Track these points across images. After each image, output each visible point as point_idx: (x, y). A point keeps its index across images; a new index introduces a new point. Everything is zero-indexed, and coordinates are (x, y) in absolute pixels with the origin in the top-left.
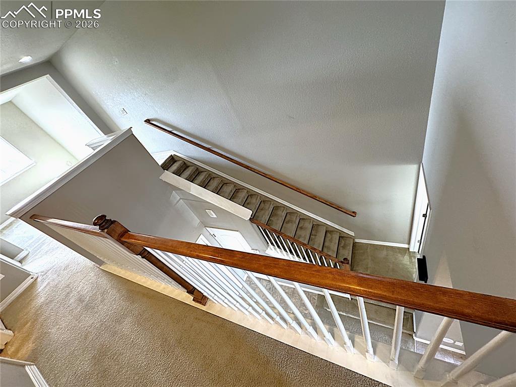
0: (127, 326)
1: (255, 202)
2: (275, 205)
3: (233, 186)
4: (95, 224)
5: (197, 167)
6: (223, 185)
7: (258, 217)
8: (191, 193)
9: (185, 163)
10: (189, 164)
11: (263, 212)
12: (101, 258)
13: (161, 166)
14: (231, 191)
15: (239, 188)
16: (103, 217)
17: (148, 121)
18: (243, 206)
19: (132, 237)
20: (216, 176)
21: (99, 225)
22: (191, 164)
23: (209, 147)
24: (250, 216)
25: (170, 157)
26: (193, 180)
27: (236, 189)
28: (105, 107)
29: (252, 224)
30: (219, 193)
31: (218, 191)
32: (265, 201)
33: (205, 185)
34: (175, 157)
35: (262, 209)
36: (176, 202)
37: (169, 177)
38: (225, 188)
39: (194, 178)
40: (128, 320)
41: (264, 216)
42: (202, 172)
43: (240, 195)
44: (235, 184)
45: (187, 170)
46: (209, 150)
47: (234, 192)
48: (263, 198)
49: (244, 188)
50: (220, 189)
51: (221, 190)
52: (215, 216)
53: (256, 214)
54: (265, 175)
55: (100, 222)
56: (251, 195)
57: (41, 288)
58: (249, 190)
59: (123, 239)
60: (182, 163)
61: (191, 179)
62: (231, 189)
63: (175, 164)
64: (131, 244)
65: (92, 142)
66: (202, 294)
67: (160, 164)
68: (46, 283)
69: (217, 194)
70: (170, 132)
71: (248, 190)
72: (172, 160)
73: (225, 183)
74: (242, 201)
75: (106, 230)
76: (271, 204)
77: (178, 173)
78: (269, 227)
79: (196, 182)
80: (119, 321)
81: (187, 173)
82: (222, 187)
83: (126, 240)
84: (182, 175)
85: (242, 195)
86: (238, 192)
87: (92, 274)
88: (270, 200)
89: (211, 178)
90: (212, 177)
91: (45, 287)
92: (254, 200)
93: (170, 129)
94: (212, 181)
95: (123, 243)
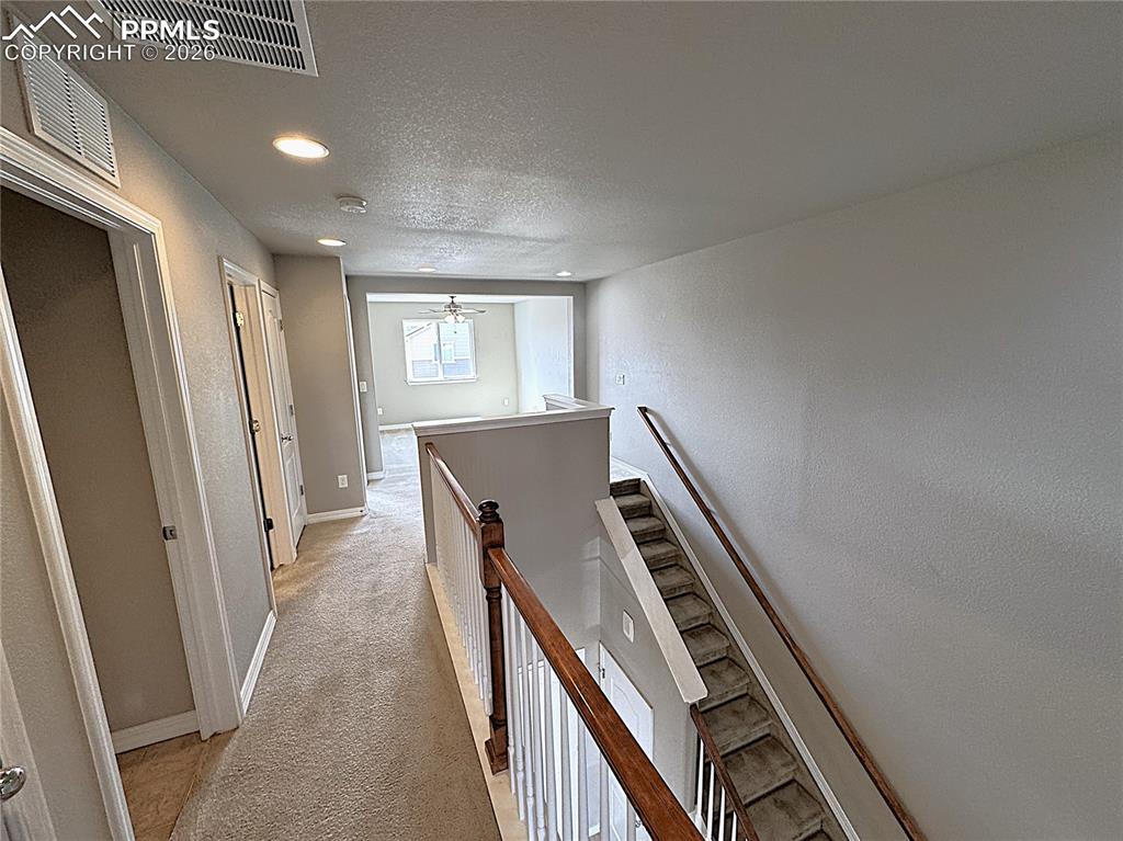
0: (384, 679)
1: (732, 684)
2: (774, 733)
3: (706, 610)
4: (481, 508)
5: (667, 527)
6: (689, 593)
7: (716, 721)
8: (622, 561)
9: (650, 506)
10: (656, 512)
11: (734, 720)
12: (438, 553)
13: (612, 485)
14: (697, 618)
15: (717, 626)
16: (494, 506)
17: (643, 410)
18: (698, 668)
19: (500, 557)
20: (688, 567)
21: (484, 512)
22: (660, 516)
23: (712, 508)
24: (695, 700)
25: (636, 480)
26: (643, 543)
27: (709, 623)
28: (602, 361)
29: (688, 719)
30: (669, 602)
31: (670, 598)
32: (753, 700)
33: (655, 567)
34: (643, 487)
35: (735, 713)
36: (588, 557)
37: (610, 509)
38: (688, 603)
39: (648, 542)
40: (392, 673)
41: (730, 732)
42: (667, 541)
43: (708, 642)
44: (714, 612)
45: (647, 519)
46: (707, 513)
47: (702, 625)
48: (756, 692)
49: (726, 634)
50: (677, 597)
51: (678, 600)
52: (631, 637)
53: (717, 712)
54: (791, 645)
55: (488, 509)
56: (732, 660)
57: (358, 530)
58: (733, 646)
59: (490, 552)
60: (645, 502)
61: (641, 539)
62: (697, 614)
63: (634, 497)
64: (492, 565)
65: (554, 397)
66: (508, 745)
67: (612, 481)
68: (365, 530)
69: (665, 600)
70: (664, 445)
71: (733, 644)
72: (635, 486)
73: (695, 592)
74: (705, 655)
75: (483, 524)
76: (766, 720)
77: (628, 514)
78: (722, 767)
79: (645, 549)
80: (383, 663)
81: (643, 524)
82: (684, 595)
83: (493, 557)
84: (631, 523)
85: (713, 645)
86: (709, 630)
87: (412, 565)
88: (770, 710)
89: (676, 565)
90: (680, 563)
91: (362, 534)
92: (730, 677)
93: (666, 440)
94: (673, 570)
95: (485, 556)
